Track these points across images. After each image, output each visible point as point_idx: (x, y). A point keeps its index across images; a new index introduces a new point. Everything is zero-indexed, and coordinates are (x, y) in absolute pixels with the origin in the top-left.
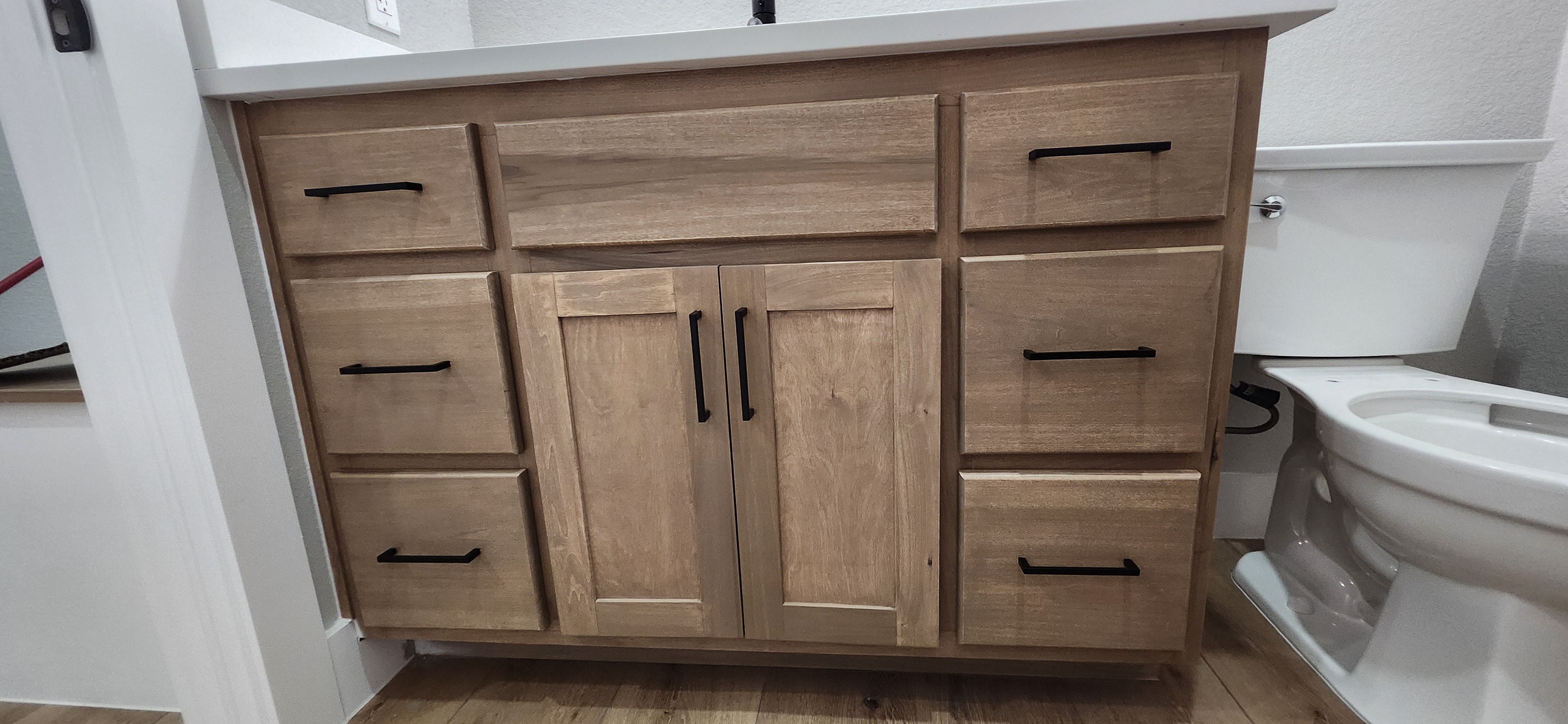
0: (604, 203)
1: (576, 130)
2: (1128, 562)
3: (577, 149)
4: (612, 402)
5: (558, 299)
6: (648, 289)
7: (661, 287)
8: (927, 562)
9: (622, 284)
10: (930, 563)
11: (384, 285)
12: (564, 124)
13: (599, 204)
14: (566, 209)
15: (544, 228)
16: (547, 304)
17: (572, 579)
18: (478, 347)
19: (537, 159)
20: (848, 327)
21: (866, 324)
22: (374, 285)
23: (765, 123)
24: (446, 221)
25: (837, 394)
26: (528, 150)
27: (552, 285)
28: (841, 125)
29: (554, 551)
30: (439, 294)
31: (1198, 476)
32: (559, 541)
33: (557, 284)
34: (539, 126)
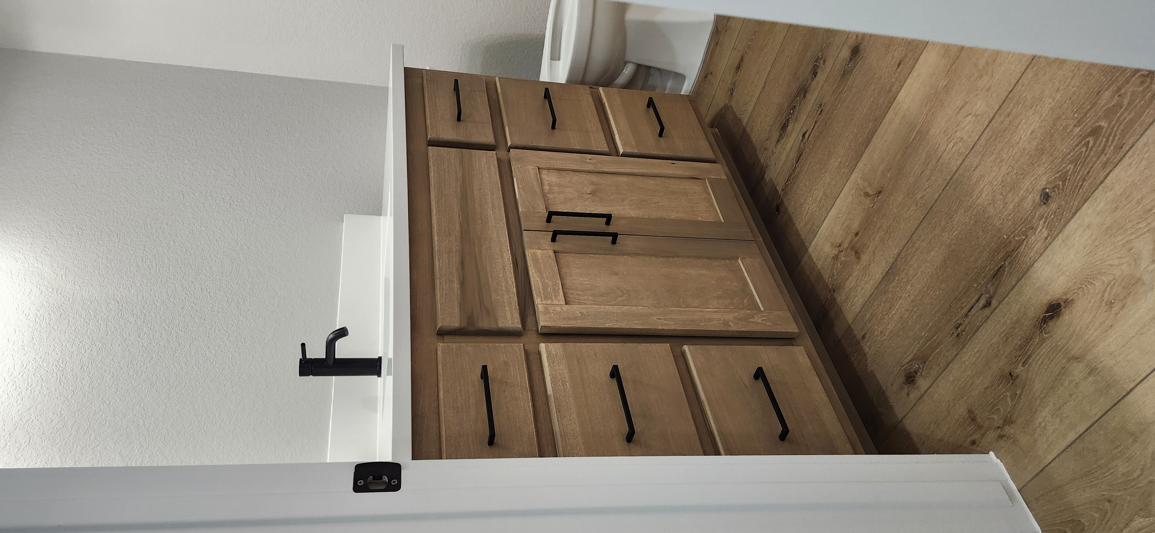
0: (489, 276)
1: (444, 284)
2: (648, 106)
3: (456, 285)
4: (618, 288)
5: (554, 303)
6: (541, 261)
7: (539, 256)
8: (673, 165)
9: (539, 271)
10: (674, 164)
11: (559, 411)
12: (440, 290)
13: (490, 279)
14: (494, 296)
15: (507, 308)
16: (558, 309)
17: (752, 320)
18: (595, 355)
19: (462, 305)
20: (550, 185)
21: (547, 179)
22: (560, 419)
23: (441, 204)
24: (506, 364)
25: (589, 192)
26: (457, 310)
27: (545, 305)
28: (443, 177)
29: (734, 327)
30: (560, 375)
31: (601, 89)
32: (726, 323)
33: (544, 302)
34: (441, 302)
